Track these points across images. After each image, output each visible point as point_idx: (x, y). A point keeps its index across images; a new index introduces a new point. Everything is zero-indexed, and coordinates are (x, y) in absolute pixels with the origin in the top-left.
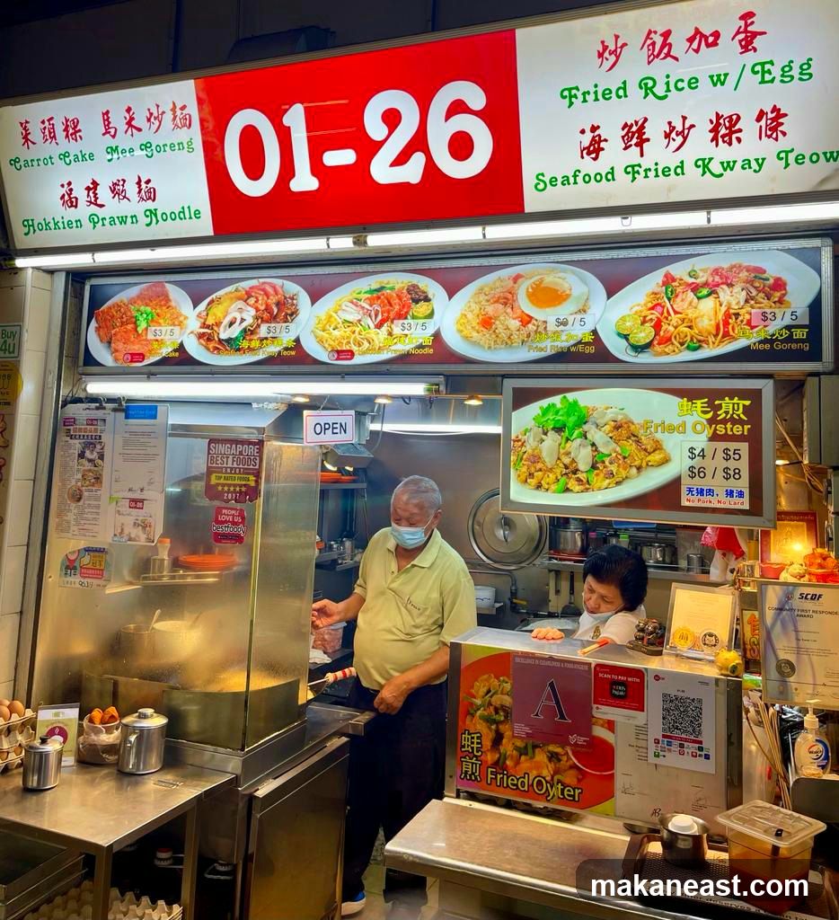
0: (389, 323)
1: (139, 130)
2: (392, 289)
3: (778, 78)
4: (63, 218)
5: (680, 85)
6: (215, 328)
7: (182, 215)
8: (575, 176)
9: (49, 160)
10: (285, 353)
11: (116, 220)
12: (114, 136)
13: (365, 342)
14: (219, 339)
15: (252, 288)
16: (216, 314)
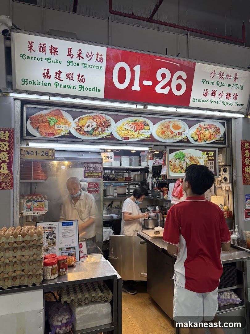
0: (138, 130)
1: (83, 58)
2: (139, 121)
3: (238, 88)
4: (42, 81)
5: (223, 85)
6: (83, 127)
7: (93, 90)
8: (201, 100)
9: (40, 59)
10: (108, 137)
11: (67, 87)
12: (72, 58)
13: (132, 135)
14: (84, 131)
15: (95, 116)
16: (82, 123)
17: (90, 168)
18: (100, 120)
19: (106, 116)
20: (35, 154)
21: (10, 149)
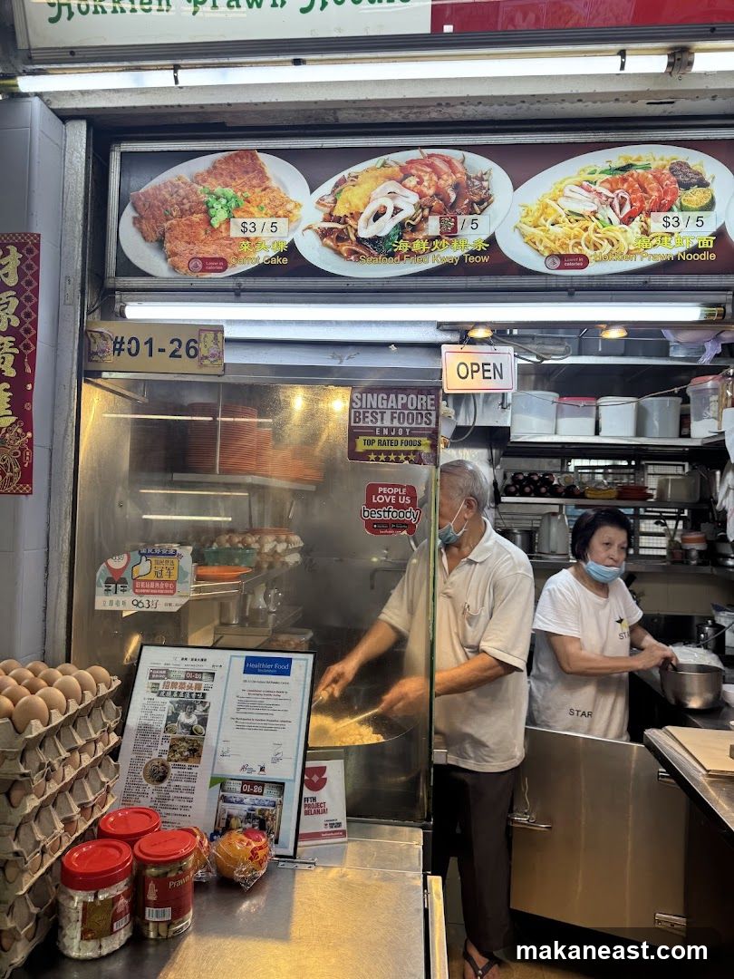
0: (643, 216)
2: (646, 168)
6: (351, 222)
10: (473, 259)
13: (605, 243)
14: (358, 238)
15: (411, 162)
16: (351, 199)
17: (379, 417)
18: (435, 178)
19: (466, 154)
20: (144, 349)
21: (22, 323)
